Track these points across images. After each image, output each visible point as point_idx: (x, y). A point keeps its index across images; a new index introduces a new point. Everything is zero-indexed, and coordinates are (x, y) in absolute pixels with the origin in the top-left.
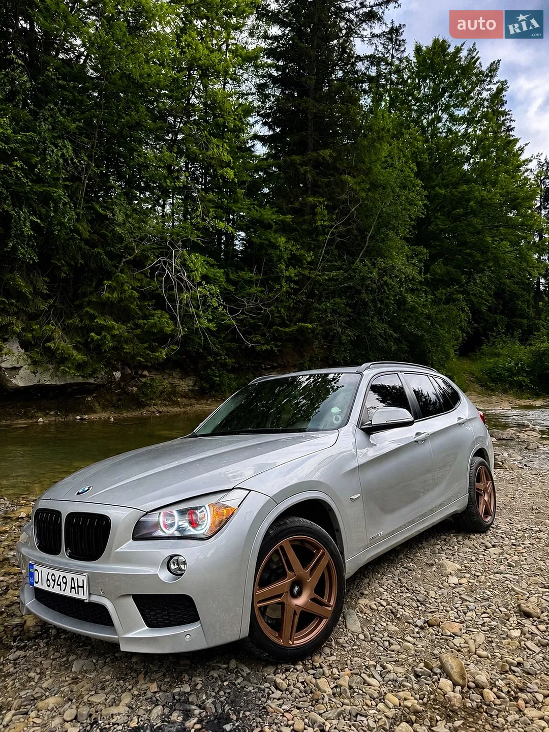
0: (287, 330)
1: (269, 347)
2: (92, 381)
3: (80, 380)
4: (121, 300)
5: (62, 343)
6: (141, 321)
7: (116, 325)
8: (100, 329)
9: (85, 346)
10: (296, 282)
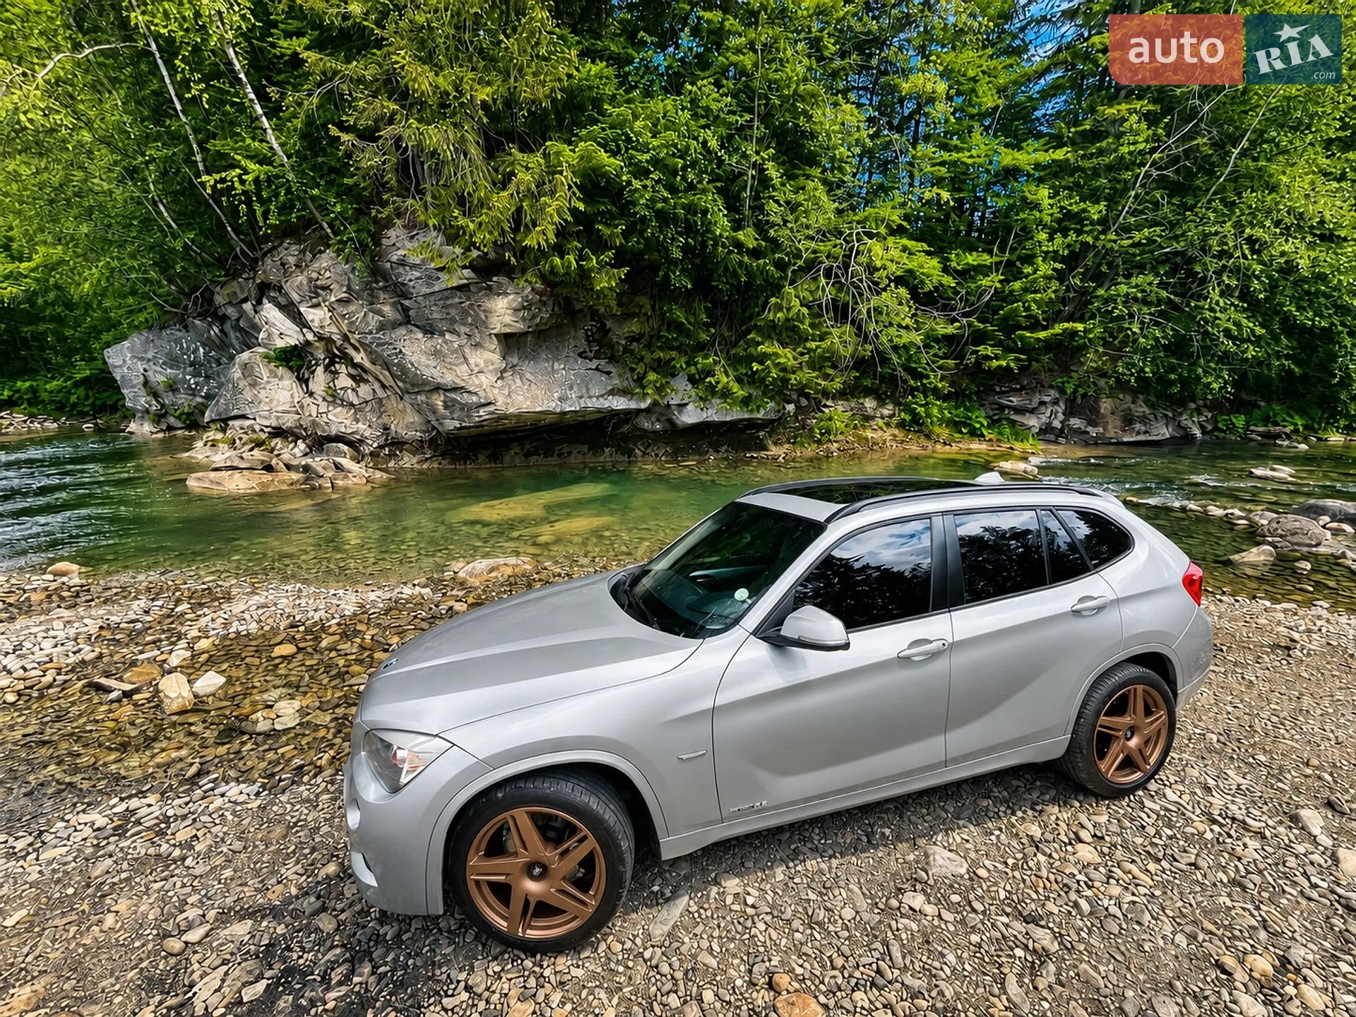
0: (1042, 335)
1: (1004, 363)
2: (760, 416)
3: (747, 416)
4: (787, 320)
5: (723, 378)
6: (813, 345)
7: (780, 351)
8: (762, 358)
9: (751, 379)
10: (1063, 260)
